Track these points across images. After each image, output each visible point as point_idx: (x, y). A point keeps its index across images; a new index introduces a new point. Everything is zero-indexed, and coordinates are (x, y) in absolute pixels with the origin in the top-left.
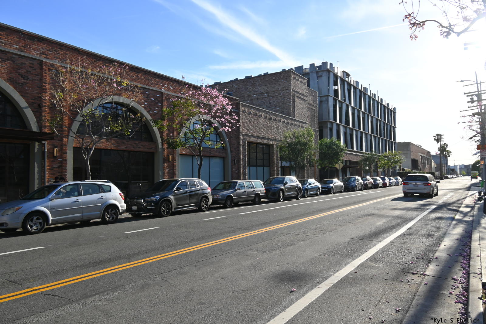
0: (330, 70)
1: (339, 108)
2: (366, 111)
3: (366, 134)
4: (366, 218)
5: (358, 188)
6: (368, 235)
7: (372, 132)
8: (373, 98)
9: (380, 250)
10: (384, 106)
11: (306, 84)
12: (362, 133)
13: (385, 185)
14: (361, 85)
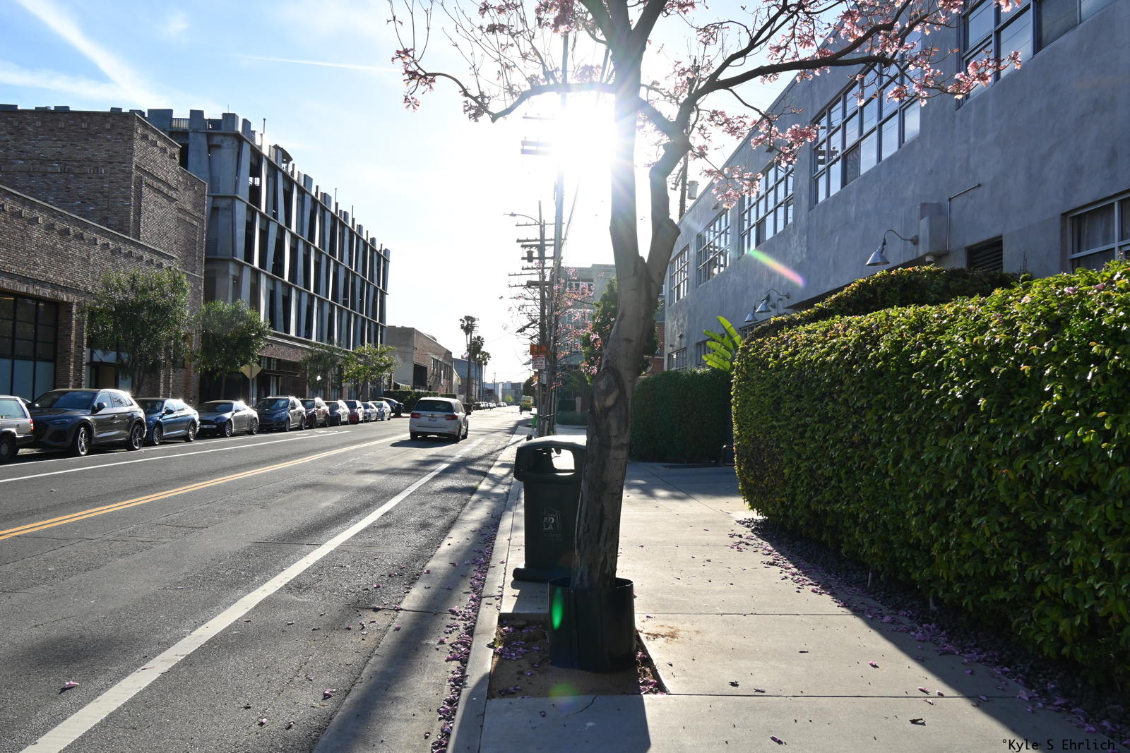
0: (244, 136)
1: (261, 231)
2: (324, 249)
3: (321, 301)
4: (297, 492)
5: (292, 425)
6: (295, 532)
7: (335, 297)
8: (341, 222)
9: (314, 564)
10: (365, 244)
11: (175, 158)
12: (311, 297)
13: (354, 420)
14: (317, 187)
